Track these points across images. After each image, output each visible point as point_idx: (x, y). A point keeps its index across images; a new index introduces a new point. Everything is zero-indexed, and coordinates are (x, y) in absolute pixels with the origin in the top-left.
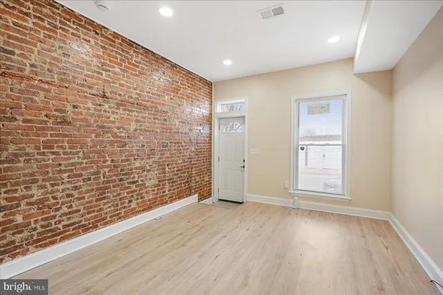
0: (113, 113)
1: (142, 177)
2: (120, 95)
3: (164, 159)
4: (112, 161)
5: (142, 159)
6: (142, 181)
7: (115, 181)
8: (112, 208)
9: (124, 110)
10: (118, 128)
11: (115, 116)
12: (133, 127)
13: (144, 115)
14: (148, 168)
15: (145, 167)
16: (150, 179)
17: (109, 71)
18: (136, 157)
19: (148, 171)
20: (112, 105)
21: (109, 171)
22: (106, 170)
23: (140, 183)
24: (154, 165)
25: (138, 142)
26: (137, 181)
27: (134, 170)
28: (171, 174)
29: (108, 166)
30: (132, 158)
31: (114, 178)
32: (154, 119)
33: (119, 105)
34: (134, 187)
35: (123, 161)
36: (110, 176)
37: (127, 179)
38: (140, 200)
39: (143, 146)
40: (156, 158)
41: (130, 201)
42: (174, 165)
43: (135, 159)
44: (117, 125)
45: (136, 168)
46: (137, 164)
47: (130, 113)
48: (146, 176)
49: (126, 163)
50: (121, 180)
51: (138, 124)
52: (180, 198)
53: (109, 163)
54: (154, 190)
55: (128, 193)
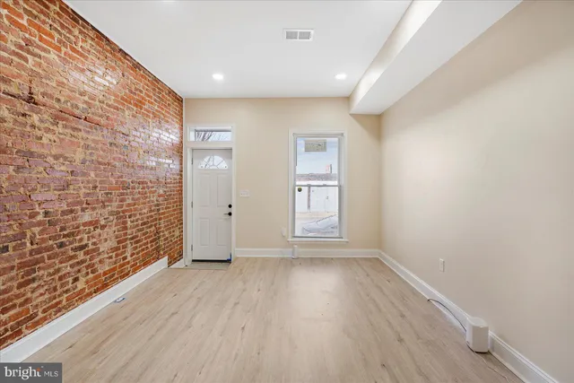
0: (48, 130)
1: (93, 237)
2: (59, 100)
3: (125, 208)
4: (46, 214)
5: (94, 209)
6: (94, 244)
7: (51, 248)
8: (47, 296)
9: (65, 127)
10: (56, 157)
11: (50, 136)
12: (79, 155)
13: (97, 138)
14: (103, 222)
15: (97, 222)
16: (106, 240)
17: (40, 57)
18: (84, 206)
19: (103, 227)
20: (46, 117)
21: (41, 233)
22: (36, 230)
23: (91, 247)
24: (111, 218)
25: (88, 182)
26: (86, 245)
27: (82, 228)
28: (134, 230)
29: (39, 224)
30: (79, 207)
31: (51, 242)
32: (111, 144)
33: (56, 119)
34: (81, 255)
35: (64, 213)
36: (43, 240)
37: (71, 243)
38: (91, 276)
39: (95, 187)
40: (113, 206)
41: (76, 280)
42: (138, 216)
43: (83, 210)
44: (54, 151)
45: (85, 224)
46: (87, 217)
47: (75, 134)
48: (100, 235)
49: (69, 217)
50: (61, 245)
51: (88, 152)
52: (146, 264)
53: (40, 218)
54: (111, 257)
55: (72, 266)
